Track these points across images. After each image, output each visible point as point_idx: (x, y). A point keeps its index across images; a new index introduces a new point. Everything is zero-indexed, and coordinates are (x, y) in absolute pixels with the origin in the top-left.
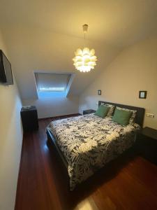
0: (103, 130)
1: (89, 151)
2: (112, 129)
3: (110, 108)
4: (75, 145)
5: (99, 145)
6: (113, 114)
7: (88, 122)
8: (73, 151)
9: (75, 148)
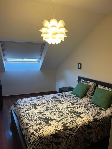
0: (75, 112)
1: (52, 135)
2: (87, 112)
3: (90, 86)
4: (37, 127)
5: (65, 129)
6: (93, 94)
7: (60, 102)
8: (33, 134)
9: (36, 131)
